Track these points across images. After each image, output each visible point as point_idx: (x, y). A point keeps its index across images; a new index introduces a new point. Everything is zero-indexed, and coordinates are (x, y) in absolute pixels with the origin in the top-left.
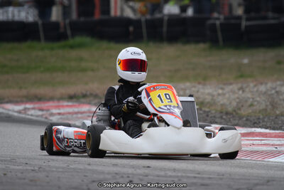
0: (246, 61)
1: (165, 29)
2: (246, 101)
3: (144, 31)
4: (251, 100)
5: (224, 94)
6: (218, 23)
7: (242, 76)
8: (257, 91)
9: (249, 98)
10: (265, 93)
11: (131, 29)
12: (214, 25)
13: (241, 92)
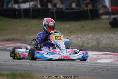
0: (68, 26)
1: (31, 13)
2: (85, 42)
3: (22, 14)
4: (87, 41)
5: (72, 39)
6: (54, 11)
7: (71, 32)
8: (87, 38)
9: (85, 41)
10: (91, 39)
11: (17, 13)
12: (53, 11)
13: (80, 38)
